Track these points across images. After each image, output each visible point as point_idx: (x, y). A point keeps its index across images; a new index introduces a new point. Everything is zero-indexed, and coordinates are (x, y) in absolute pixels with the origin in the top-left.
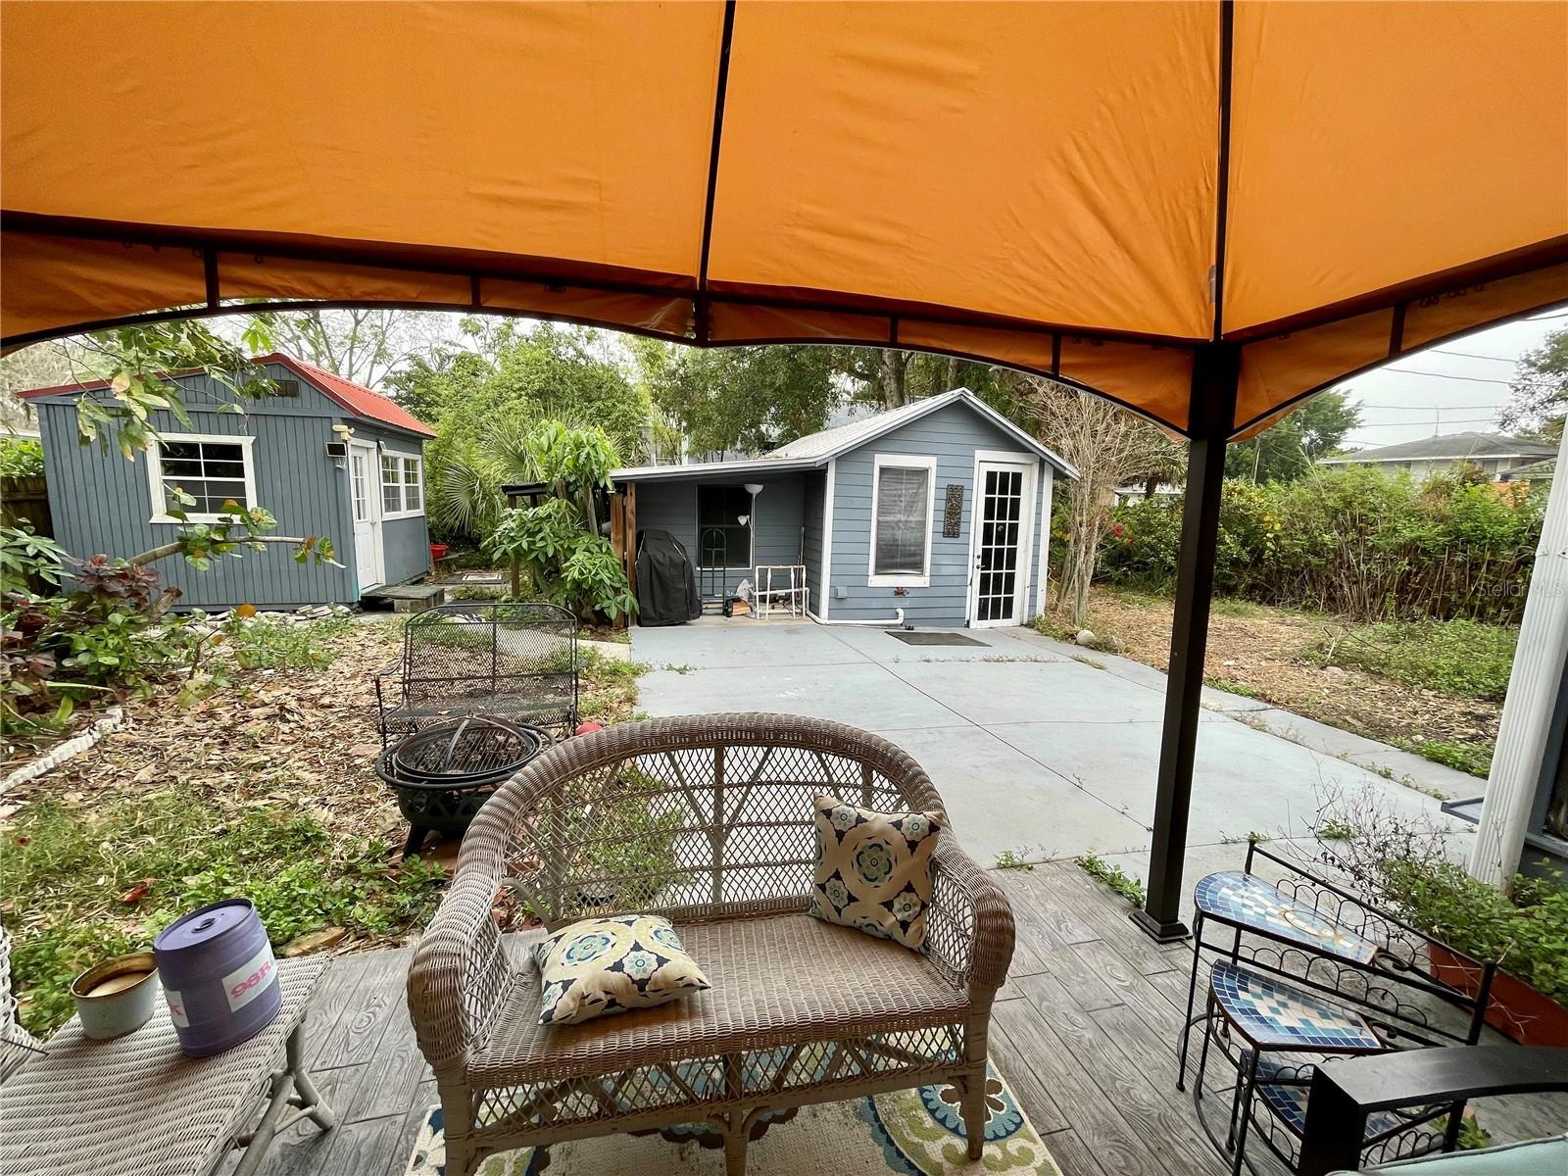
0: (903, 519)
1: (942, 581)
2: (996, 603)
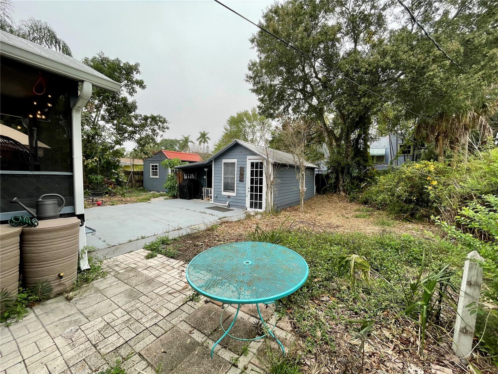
0: (229, 176)
1: (239, 195)
2: (256, 203)
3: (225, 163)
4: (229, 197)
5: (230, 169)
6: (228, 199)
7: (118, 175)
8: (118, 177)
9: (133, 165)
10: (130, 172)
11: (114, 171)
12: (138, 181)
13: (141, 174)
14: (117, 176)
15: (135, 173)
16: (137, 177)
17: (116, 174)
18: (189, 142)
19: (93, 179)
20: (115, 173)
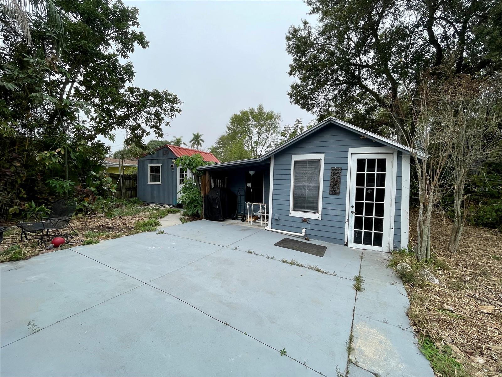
0: (306, 184)
1: (329, 218)
2: (368, 236)
3: (296, 162)
4: (305, 220)
5: (308, 171)
6: (303, 225)
7: (100, 180)
8: (101, 184)
9: (123, 167)
10: (118, 175)
11: (93, 173)
12: (128, 189)
13: (134, 178)
14: (98, 182)
15: (125, 177)
16: (127, 183)
17: (97, 178)
18: (181, 144)
19: (55, 186)
20: (95, 177)
